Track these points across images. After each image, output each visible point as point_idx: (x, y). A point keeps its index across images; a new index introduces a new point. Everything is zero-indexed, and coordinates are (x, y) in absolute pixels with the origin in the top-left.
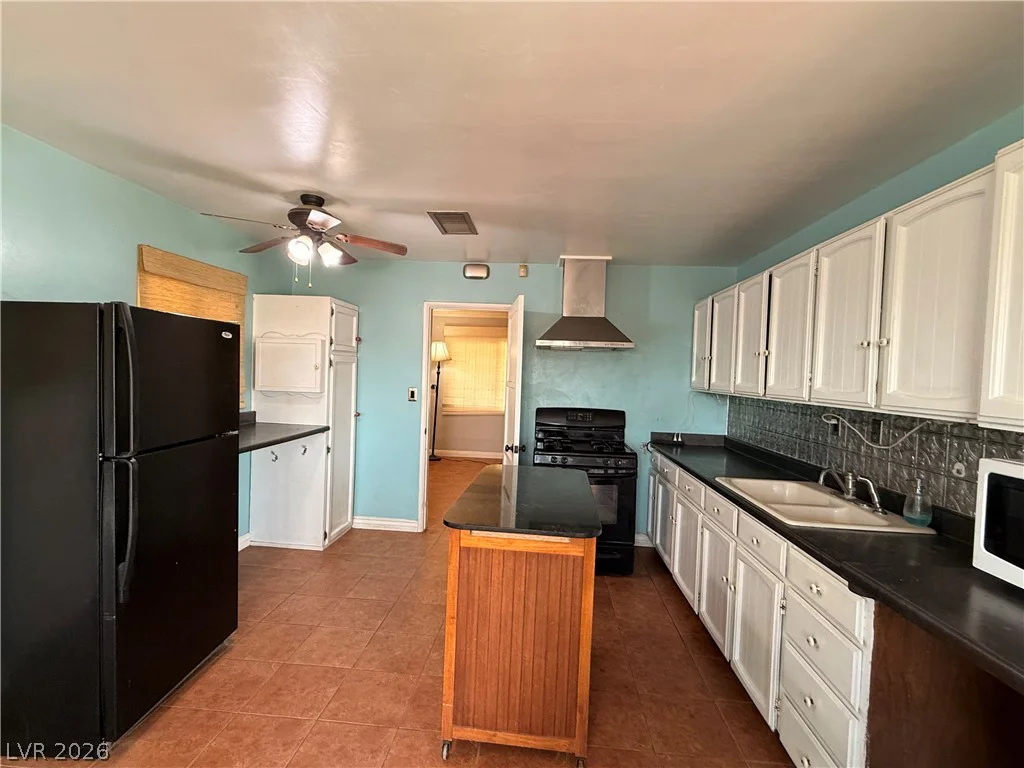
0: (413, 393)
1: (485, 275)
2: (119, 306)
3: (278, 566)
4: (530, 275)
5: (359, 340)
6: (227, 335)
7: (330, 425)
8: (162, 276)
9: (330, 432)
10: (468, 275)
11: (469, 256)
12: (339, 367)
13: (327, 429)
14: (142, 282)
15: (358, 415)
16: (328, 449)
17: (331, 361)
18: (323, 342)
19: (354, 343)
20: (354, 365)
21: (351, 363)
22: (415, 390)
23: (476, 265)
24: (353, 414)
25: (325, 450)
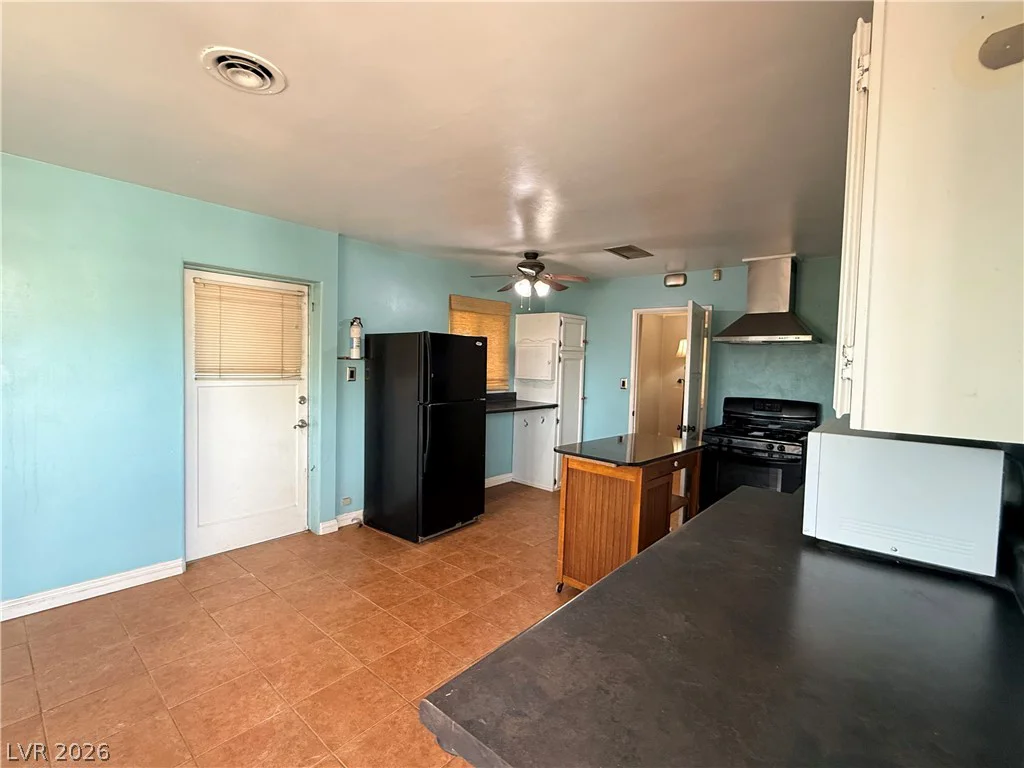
0: (624, 382)
1: (681, 282)
2: (425, 333)
3: (523, 494)
4: (723, 278)
5: (585, 342)
6: (479, 344)
7: (559, 403)
8: (461, 311)
9: (559, 409)
10: (668, 284)
11: (669, 269)
12: (567, 362)
13: (556, 406)
14: (452, 315)
15: (584, 398)
16: (558, 421)
17: (560, 358)
18: (554, 345)
19: (582, 345)
20: (582, 362)
21: (579, 360)
22: (626, 380)
23: (676, 275)
24: (581, 397)
25: (555, 421)
